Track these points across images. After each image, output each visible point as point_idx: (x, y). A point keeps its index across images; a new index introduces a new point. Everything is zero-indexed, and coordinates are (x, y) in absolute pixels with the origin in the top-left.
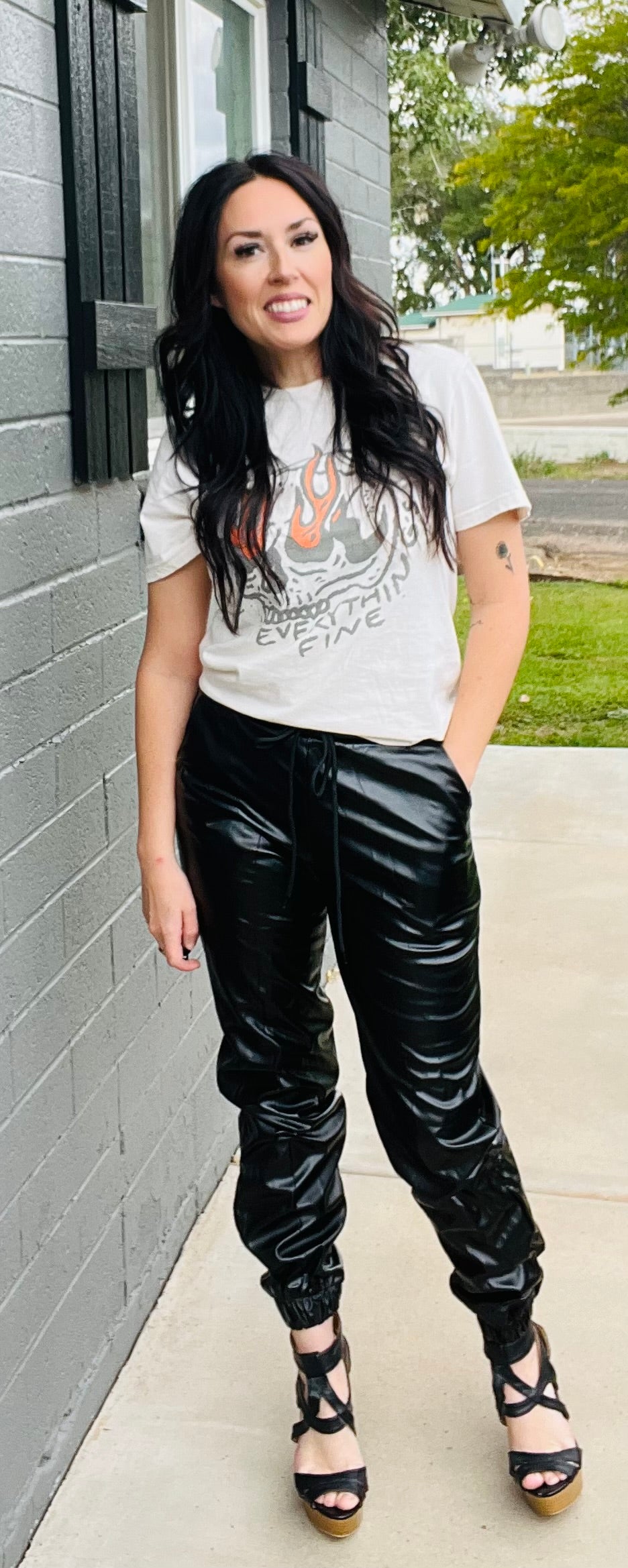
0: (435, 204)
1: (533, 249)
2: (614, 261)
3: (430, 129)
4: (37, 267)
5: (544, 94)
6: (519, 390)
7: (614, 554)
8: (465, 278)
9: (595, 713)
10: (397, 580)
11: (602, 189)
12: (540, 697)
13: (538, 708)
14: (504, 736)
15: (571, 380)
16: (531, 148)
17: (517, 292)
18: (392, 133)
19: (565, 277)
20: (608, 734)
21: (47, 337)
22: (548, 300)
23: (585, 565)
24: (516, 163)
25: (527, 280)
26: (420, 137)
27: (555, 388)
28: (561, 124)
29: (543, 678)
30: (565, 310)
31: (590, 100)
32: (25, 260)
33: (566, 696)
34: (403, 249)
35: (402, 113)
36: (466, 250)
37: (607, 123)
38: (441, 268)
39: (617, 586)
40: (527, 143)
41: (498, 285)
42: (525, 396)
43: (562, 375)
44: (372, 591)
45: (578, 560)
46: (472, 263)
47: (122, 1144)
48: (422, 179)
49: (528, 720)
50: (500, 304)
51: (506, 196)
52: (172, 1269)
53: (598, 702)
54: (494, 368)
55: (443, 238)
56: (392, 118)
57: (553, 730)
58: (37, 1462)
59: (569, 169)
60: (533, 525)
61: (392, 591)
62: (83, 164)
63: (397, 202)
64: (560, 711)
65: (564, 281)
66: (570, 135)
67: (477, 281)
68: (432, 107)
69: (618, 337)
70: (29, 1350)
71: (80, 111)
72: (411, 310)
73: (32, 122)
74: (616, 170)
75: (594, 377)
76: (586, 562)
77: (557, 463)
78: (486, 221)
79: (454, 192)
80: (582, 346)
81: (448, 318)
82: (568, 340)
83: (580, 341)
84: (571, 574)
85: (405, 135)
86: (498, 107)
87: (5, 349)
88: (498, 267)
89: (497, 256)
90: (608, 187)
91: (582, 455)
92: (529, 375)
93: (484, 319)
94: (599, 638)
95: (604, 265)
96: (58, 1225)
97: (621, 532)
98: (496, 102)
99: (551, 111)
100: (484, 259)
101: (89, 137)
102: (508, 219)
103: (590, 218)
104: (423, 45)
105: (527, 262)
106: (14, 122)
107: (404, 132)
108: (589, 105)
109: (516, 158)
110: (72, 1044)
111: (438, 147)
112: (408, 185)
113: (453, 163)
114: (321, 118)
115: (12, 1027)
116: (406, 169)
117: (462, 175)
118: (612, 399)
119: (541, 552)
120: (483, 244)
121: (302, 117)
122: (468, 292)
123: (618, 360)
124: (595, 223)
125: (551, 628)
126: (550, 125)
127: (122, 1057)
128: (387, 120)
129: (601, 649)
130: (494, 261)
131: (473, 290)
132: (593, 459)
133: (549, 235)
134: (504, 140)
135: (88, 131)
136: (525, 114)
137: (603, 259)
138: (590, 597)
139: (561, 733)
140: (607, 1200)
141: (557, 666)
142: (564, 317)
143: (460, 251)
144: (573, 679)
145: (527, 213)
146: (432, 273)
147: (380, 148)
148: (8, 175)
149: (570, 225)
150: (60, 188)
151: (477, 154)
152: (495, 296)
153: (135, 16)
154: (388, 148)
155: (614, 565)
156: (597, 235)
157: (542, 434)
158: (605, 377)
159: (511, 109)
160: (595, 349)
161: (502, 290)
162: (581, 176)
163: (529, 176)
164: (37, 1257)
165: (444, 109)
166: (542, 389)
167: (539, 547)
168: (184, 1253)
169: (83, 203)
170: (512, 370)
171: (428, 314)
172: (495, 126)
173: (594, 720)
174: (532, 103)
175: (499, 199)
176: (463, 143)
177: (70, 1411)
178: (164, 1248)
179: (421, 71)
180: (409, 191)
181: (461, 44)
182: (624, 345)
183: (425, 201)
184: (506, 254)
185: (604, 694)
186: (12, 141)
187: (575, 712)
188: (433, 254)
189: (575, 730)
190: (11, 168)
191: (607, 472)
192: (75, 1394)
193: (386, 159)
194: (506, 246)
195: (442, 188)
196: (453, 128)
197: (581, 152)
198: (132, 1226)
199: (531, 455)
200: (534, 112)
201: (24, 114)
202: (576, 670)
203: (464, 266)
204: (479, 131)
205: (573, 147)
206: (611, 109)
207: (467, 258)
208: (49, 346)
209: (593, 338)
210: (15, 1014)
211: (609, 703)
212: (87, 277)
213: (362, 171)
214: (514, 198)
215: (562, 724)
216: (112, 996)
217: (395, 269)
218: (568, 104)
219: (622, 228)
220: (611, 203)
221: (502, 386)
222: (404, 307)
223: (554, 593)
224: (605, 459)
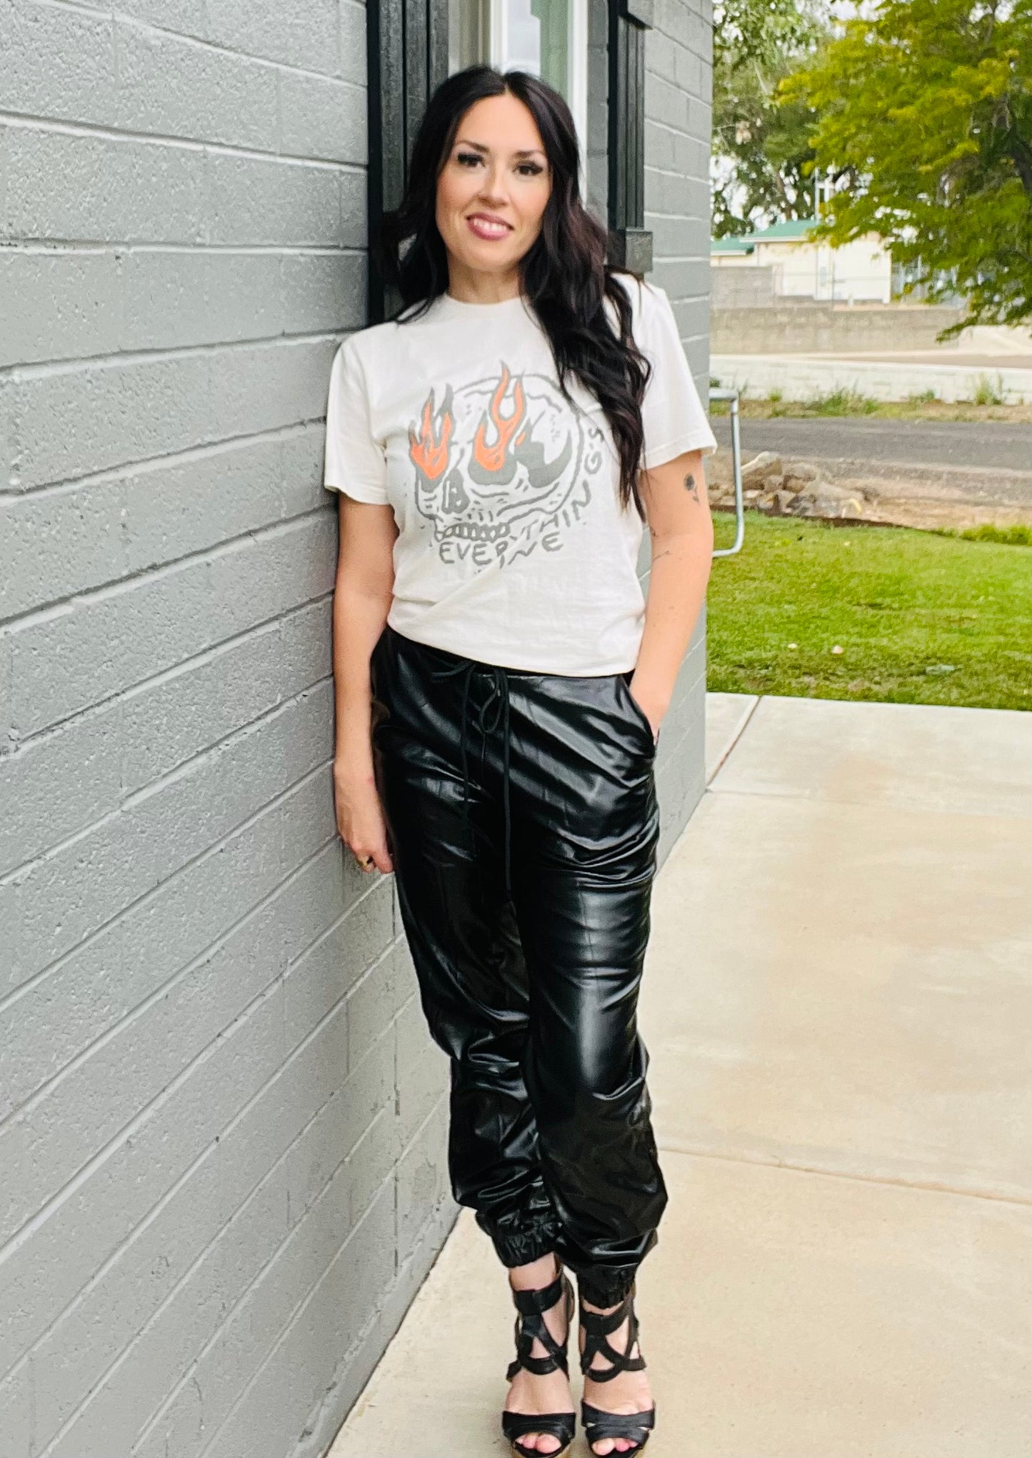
0: (759, 123)
1: (860, 173)
2: (947, 188)
3: (755, 42)
4: (337, 173)
5: (877, 9)
6: (841, 322)
7: (937, 499)
8: (787, 202)
9: (913, 668)
10: (577, 506)
11: (936, 112)
12: (855, 649)
13: (852, 660)
14: (816, 688)
15: (895, 315)
16: (861, 66)
17: (842, 217)
18: (715, 46)
19: (894, 204)
20: (926, 692)
21: (346, 248)
22: (874, 227)
23: (906, 511)
24: (844, 80)
25: (853, 206)
26: (745, 50)
27: (879, 321)
28: (895, 41)
29: (857, 629)
30: (892, 240)
31: (926, 16)
32: (326, 166)
33: (881, 649)
34: (722, 169)
35: (726, 25)
36: (788, 173)
37: (944, 43)
38: (762, 191)
39: (940, 534)
40: (857, 60)
41: (822, 210)
42: (847, 330)
43: (887, 309)
44: (552, 517)
45: (898, 505)
46: (795, 186)
47: (397, 1104)
48: (744, 96)
49: (840, 673)
50: (823, 231)
51: (833, 116)
52: (446, 1239)
53: (917, 657)
54: (815, 298)
55: (765, 160)
56: (716, 30)
57: (867, 684)
58: (298, 1437)
59: (902, 89)
60: (852, 467)
61: (572, 516)
62: (389, 66)
63: (718, 120)
64: (875, 665)
65: (892, 209)
66: (904, 53)
67: (799, 206)
68: (758, 19)
69: (948, 269)
70: (293, 1318)
71: (388, 10)
72: (728, 234)
73: (338, 21)
74: (952, 92)
75: (921, 311)
76: (907, 507)
77: (879, 401)
78: (811, 142)
79: (778, 110)
80: (910, 279)
81: (767, 244)
82: (894, 271)
83: (907, 273)
84: (890, 519)
85: (729, 48)
86: (828, 22)
87: (302, 259)
88: (822, 191)
89: (821, 180)
90: (943, 109)
91: (906, 394)
92: (851, 307)
93: (805, 246)
94: (919, 588)
95: (935, 190)
96: (328, 1187)
97: (945, 477)
98: (826, 17)
99: (886, 26)
100: (808, 183)
101: (396, 38)
102: (835, 140)
103: (923, 141)
105: (853, 187)
106: (318, 20)
107: (728, 45)
108: (926, 22)
109: (847, 77)
110: (348, 996)
111: (763, 61)
112: (728, 102)
113: (778, 82)
114: (641, 25)
115: (286, 975)
116: (728, 83)
117: (787, 93)
118: (940, 336)
119: (860, 495)
120: (806, 167)
121: (621, 24)
122: (789, 217)
123: (948, 293)
124: (928, 148)
125: (868, 575)
126: (882, 41)
127: (400, 1012)
128: (711, 31)
129: (921, 600)
130: (818, 186)
131: (795, 215)
132: (917, 398)
133: (879, 158)
134: (833, 57)
135: (396, 31)
136: (855, 30)
137: (935, 186)
138: (911, 544)
139: (876, 688)
140: (912, 1186)
141: (873, 616)
142: (892, 246)
143: (782, 174)
144: (890, 631)
145: (856, 134)
146: (751, 196)
147: (702, 59)
148: (310, 75)
149: (902, 148)
150: (364, 91)
151: (803, 71)
152: (818, 223)
154: (711, 60)
155: (937, 511)
156: (929, 161)
157: (864, 370)
158: (934, 311)
159: (842, 24)
160: (922, 281)
161: (826, 216)
162: (914, 97)
163: (858, 96)
164: (305, 1219)
165: (770, 20)
166: (865, 323)
167: (857, 489)
168: (459, 1222)
169: (388, 106)
170: (834, 302)
171: (747, 240)
172: (823, 42)
173: (912, 675)
174: (864, 17)
175: (826, 119)
176: (789, 58)
177: (335, 1384)
178: (437, 1216)
180: (730, 107)
182: (954, 279)
183: (746, 119)
184: (831, 178)
185: (923, 648)
186: (316, 41)
187: (891, 666)
188: (754, 175)
189: (891, 685)
190: (313, 68)
191: (933, 412)
192: (339, 1367)
193: (708, 71)
194: (831, 170)
195: (766, 106)
196: (779, 43)
197: (916, 72)
198: (405, 1192)
199: (851, 392)
200: (867, 28)
201: (329, 12)
202: (893, 621)
203: (786, 190)
204: (807, 45)
205: (906, 65)
206: (949, 27)
207: (789, 180)
208: (348, 257)
209: (921, 270)
210: (290, 961)
211: (928, 658)
212: (390, 186)
213: (682, 83)
214: (843, 120)
215: (877, 679)
216: (392, 947)
217: (713, 191)
218: (903, 20)
219: (957, 153)
220: (947, 125)
221: (822, 318)
222: (720, 231)
223: (872, 540)
224: (930, 399)
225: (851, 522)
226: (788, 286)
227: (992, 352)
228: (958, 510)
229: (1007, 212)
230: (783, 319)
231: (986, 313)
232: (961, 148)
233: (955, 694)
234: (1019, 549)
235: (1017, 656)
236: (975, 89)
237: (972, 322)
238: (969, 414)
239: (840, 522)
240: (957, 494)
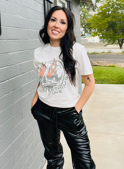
1: (96, 29)
5: (97, 13)
6: (94, 45)
7: (105, 63)
10: (64, 85)
12: (97, 78)
17: (94, 34)
19: (99, 32)
20: (104, 83)
22: (98, 35)
24: (94, 20)
26: (84, 17)
27: (98, 45)
29: (97, 76)
31: (102, 13)
33: (99, 78)
34: (82, 29)
37: (104, 16)
39: (105, 66)
40: (95, 18)
41: (92, 33)
43: (99, 43)
48: (84, 22)
50: (92, 35)
53: (103, 79)
54: (92, 42)
55: (86, 28)
56: (81, 15)
60: (96, 60)
63: (81, 24)
64: (99, 80)
66: (100, 17)
67: (90, 33)
69: (105, 39)
74: (105, 21)
75: (103, 43)
76: (102, 64)
77: (99, 53)
78: (91, 26)
79: (87, 23)
81: (87, 37)
82: (100, 39)
84: (100, 65)
85: (82, 17)
86: (92, 14)
90: (104, 23)
91: (101, 52)
92: (96, 43)
93: (91, 37)
94: (103, 72)
95: (104, 31)
102: (93, 26)
103: (102, 26)
104: (84, 7)
105: (95, 31)
111: (86, 18)
113: (87, 20)
116: (82, 21)
118: (104, 46)
120: (90, 29)
123: (105, 41)
125: (98, 71)
126: (98, 16)
130: (92, 31)
133: (98, 28)
134: (93, 18)
136: (95, 15)
138: (102, 68)
139: (99, 82)
141: (99, 75)
142: (99, 37)
143: (88, 30)
145: (95, 25)
146: (85, 32)
147: (79, 18)
149: (100, 27)
151: (90, 19)
153: (53, 4)
156: (103, 28)
157: (97, 50)
162: (101, 21)
163: (95, 22)
165: (86, 14)
167: (97, 62)
171: (84, 37)
172: (92, 16)
173: (103, 81)
175: (92, 24)
176: (88, 18)
179: (84, 10)
181: (88, 7)
183: (84, 24)
187: (101, 80)
188: (85, 30)
189: (101, 82)
191: (104, 54)
193: (80, 20)
194: (93, 29)
196: (87, 16)
197: (101, 19)
199: (96, 52)
201: (40, 15)
202: (101, 75)
204: (90, 17)
206: (104, 14)
209: (103, 39)
213: (77, 21)
217: (81, 32)
218: (100, 14)
219: (106, 27)
220: (104, 24)
221: (93, 44)
222: (82, 36)
223: (98, 67)
224: (104, 52)
225: (96, 65)
226: (89, 41)
227: (110, 47)
228: (107, 64)
229: (111, 33)
230: (88, 45)
231: (109, 43)
232: (106, 26)
233: (107, 83)
234: (113, 68)
235: (113, 78)
236: (107, 21)
237: (108, 44)
238: (108, 54)
239: (95, 65)
240: (107, 62)
